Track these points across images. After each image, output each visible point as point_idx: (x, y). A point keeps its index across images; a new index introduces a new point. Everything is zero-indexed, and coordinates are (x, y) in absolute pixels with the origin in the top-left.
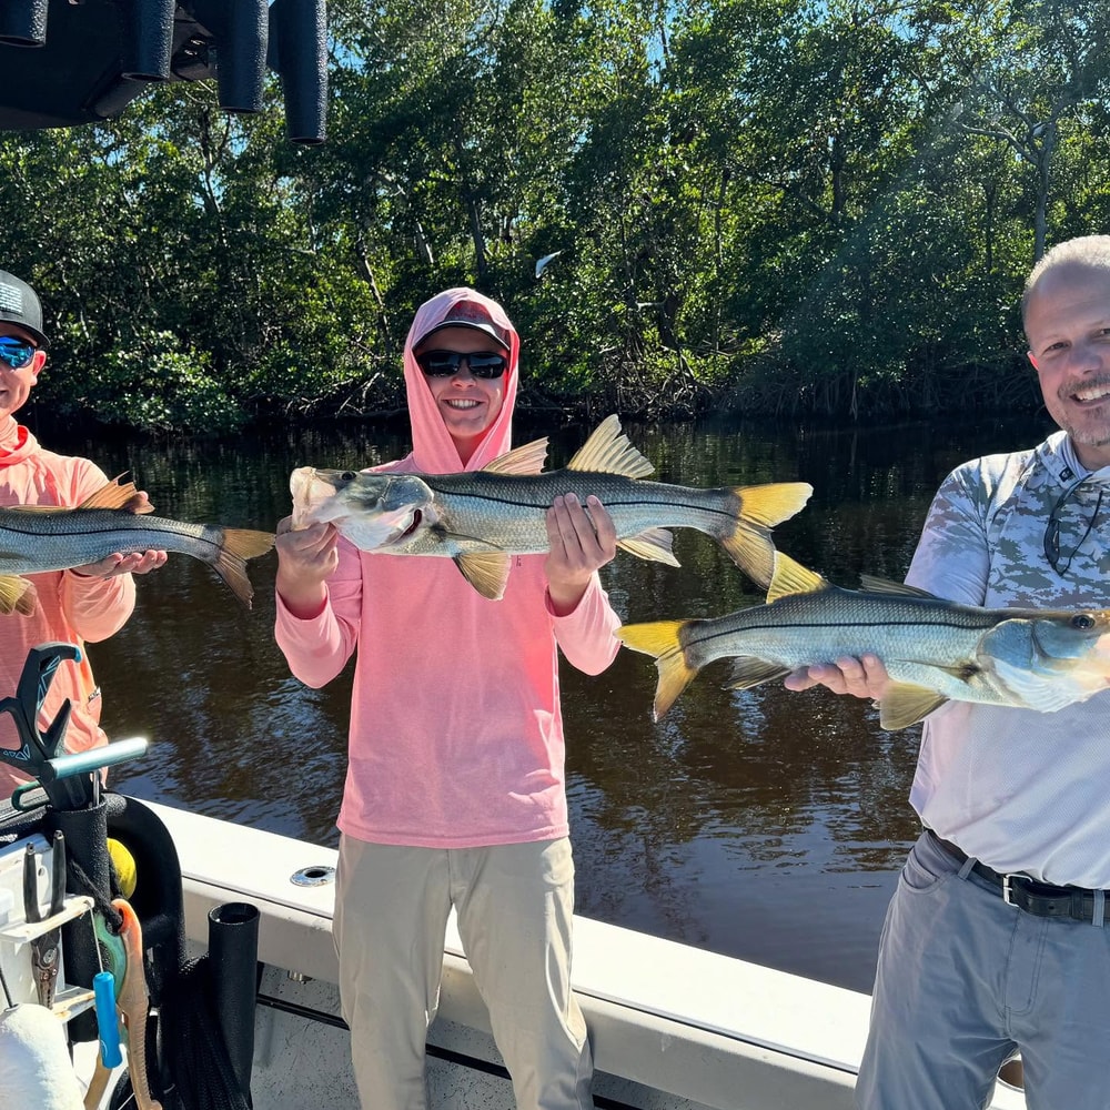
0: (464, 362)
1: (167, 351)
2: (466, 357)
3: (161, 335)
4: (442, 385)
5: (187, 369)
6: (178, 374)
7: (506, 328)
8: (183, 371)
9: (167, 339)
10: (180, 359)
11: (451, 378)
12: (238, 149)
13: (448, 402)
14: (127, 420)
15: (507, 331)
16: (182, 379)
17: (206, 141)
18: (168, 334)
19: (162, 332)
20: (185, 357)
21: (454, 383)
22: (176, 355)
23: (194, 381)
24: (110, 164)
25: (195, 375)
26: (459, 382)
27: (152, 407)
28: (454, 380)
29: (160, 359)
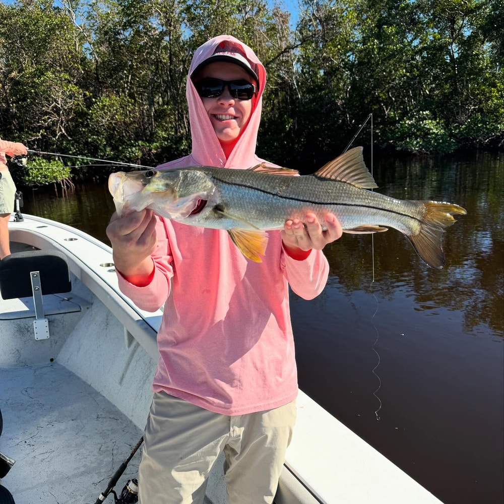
0: (226, 88)
1: (426, 119)
2: (228, 84)
3: (424, 113)
4: (212, 103)
5: (433, 126)
6: (430, 129)
7: (255, 62)
8: (432, 128)
9: (427, 115)
10: (431, 123)
11: (217, 98)
12: (467, 33)
13: (215, 116)
14: (407, 149)
15: (256, 65)
16: (431, 131)
17: (453, 30)
18: (427, 112)
19: (425, 111)
20: (434, 122)
21: (220, 103)
22: (430, 121)
23: (436, 132)
24: (409, 41)
25: (437, 129)
26: (222, 101)
27: (418, 143)
28: (219, 100)
29: (423, 123)
